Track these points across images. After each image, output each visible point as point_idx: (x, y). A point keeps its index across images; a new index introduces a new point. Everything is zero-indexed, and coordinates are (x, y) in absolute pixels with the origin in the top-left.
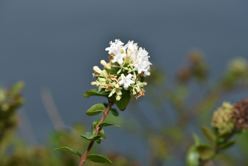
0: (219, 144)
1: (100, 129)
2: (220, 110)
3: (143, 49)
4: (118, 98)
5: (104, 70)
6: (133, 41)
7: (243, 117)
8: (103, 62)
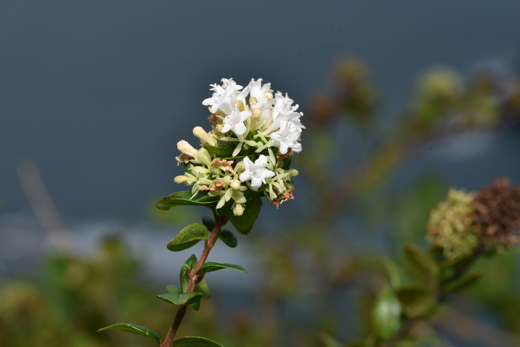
0: (444, 282)
1: (199, 279)
2: (444, 207)
3: (284, 95)
4: (239, 210)
5: (203, 150)
6: (260, 80)
7: (495, 221)
8: (198, 131)
